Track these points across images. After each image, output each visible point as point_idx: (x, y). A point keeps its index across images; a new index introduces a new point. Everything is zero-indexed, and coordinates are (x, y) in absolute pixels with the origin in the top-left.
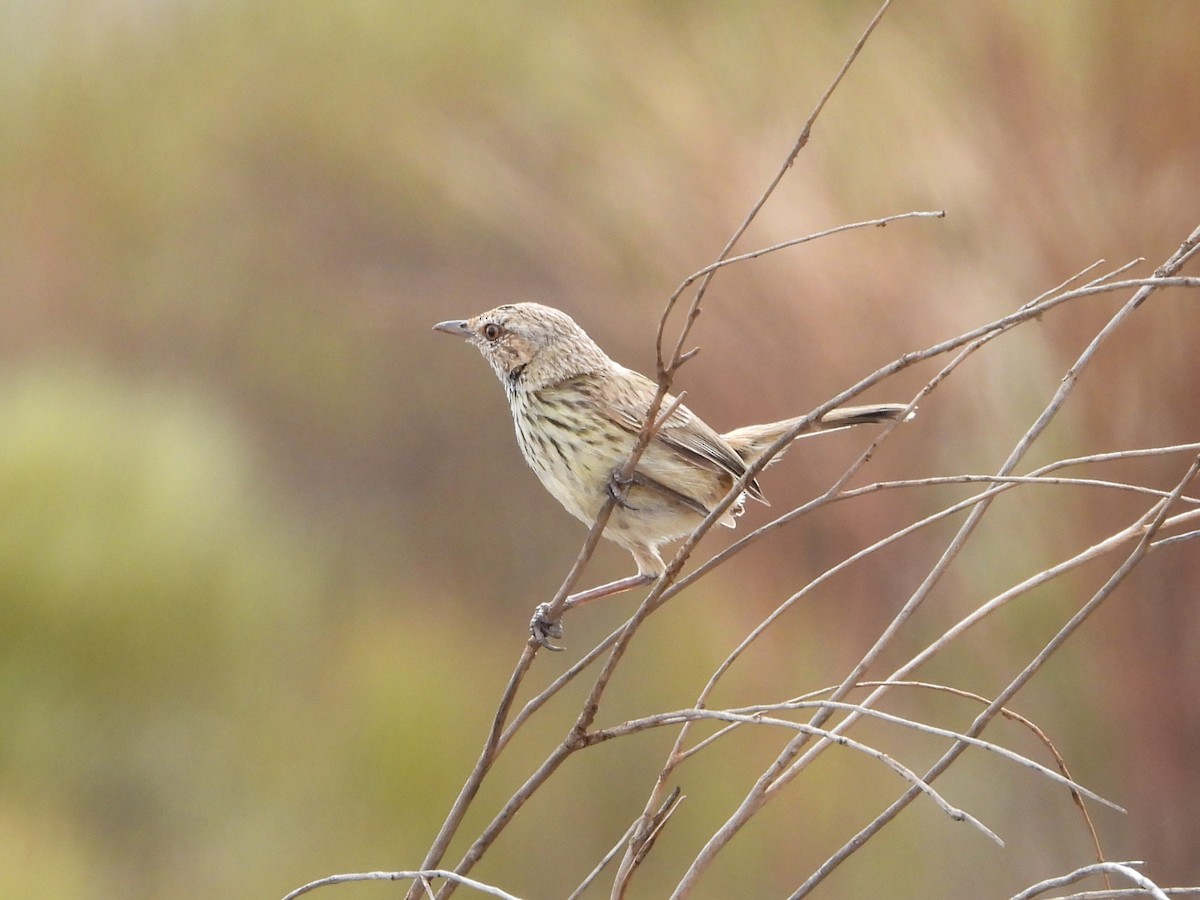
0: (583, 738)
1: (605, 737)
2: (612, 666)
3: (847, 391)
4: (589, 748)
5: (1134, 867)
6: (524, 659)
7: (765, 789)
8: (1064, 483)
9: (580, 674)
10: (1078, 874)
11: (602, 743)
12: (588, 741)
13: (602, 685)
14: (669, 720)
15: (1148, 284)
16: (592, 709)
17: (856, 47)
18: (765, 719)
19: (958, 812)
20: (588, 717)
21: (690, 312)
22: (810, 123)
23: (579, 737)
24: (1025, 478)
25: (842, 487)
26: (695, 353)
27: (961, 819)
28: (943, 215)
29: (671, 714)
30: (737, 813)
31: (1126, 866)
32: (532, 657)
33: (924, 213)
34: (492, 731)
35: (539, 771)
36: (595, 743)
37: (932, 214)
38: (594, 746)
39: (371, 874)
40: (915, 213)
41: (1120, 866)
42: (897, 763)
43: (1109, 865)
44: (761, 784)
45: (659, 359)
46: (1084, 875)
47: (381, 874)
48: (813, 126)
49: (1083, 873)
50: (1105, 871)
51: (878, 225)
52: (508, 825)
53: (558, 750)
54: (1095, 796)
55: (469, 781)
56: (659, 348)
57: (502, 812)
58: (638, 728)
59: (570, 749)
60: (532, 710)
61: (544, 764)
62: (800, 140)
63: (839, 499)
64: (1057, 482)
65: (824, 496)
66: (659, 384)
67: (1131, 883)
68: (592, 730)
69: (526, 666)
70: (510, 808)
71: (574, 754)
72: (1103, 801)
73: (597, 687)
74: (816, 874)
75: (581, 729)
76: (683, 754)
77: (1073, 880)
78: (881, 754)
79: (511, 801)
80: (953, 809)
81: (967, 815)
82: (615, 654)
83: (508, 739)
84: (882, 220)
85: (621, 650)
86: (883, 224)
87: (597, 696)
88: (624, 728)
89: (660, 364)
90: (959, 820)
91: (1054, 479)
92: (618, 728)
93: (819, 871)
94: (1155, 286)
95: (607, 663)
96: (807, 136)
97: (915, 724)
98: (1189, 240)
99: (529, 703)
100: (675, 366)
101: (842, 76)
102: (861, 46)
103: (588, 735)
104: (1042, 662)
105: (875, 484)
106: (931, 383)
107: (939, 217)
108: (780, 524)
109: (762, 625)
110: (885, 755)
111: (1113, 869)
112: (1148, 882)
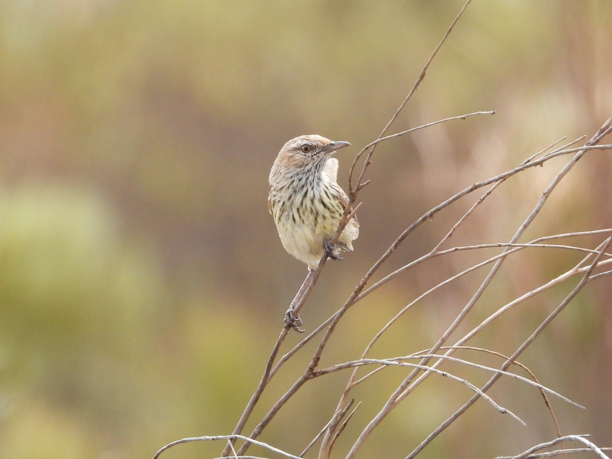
0: (312, 374)
1: (323, 373)
2: (327, 337)
3: (446, 202)
4: (315, 378)
5: (585, 437)
6: (282, 335)
7: (395, 400)
8: (547, 247)
9: (309, 342)
10: (557, 441)
11: (322, 376)
12: (315, 375)
13: (322, 347)
14: (356, 364)
15: (582, 150)
16: (317, 359)
17: (448, 30)
18: (405, 364)
19: (503, 409)
20: (315, 363)
21: (365, 163)
22: (425, 69)
23: (310, 373)
24: (527, 244)
25: (438, 250)
26: (368, 183)
27: (504, 412)
28: (494, 113)
29: (357, 361)
30: (381, 411)
31: (581, 437)
32: (286, 334)
33: (484, 112)
34: (265, 370)
35: (290, 390)
36: (318, 376)
37: (488, 112)
38: (318, 377)
39: (202, 438)
40: (480, 112)
41: (578, 437)
42: (472, 385)
43: (573, 436)
44: (393, 397)
45: (350, 186)
46: (560, 441)
47: (207, 437)
48: (427, 70)
49: (560, 440)
50: (570, 439)
51: (462, 119)
52: (274, 417)
53: (300, 379)
54: (570, 401)
55: (254, 395)
56: (350, 181)
57: (272, 410)
58: (340, 368)
59: (306, 379)
60: (285, 360)
61: (293, 386)
62: (420, 77)
63: (436, 256)
64: (544, 247)
65: (429, 254)
66: (350, 199)
67: (584, 445)
68: (317, 370)
69: (283, 338)
70: (275, 408)
71: (307, 382)
72: (574, 403)
73: (320, 347)
74: (425, 441)
75: (311, 369)
76: (355, 383)
77: (554, 444)
78: (463, 380)
79: (276, 404)
80: (500, 407)
81: (507, 411)
82: (329, 332)
83: (273, 374)
84: (463, 116)
85: (332, 329)
86: (464, 118)
87: (319, 353)
88: (334, 368)
89: (350, 189)
90: (503, 413)
91: (543, 245)
92: (330, 368)
93: (426, 439)
94: (586, 150)
95: (325, 336)
96: (424, 75)
97: (479, 366)
98: (602, 128)
99: (283, 357)
100: (358, 190)
101: (441, 45)
102: (450, 30)
103: (315, 372)
104: (536, 336)
105: (454, 248)
106: (481, 198)
107: (492, 114)
108: (407, 268)
109: (394, 319)
110: (466, 381)
111: (575, 438)
112: (593, 445)
